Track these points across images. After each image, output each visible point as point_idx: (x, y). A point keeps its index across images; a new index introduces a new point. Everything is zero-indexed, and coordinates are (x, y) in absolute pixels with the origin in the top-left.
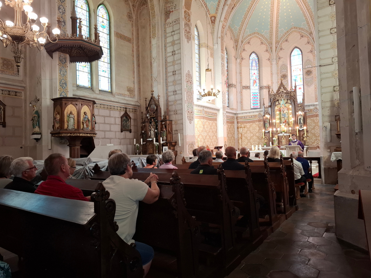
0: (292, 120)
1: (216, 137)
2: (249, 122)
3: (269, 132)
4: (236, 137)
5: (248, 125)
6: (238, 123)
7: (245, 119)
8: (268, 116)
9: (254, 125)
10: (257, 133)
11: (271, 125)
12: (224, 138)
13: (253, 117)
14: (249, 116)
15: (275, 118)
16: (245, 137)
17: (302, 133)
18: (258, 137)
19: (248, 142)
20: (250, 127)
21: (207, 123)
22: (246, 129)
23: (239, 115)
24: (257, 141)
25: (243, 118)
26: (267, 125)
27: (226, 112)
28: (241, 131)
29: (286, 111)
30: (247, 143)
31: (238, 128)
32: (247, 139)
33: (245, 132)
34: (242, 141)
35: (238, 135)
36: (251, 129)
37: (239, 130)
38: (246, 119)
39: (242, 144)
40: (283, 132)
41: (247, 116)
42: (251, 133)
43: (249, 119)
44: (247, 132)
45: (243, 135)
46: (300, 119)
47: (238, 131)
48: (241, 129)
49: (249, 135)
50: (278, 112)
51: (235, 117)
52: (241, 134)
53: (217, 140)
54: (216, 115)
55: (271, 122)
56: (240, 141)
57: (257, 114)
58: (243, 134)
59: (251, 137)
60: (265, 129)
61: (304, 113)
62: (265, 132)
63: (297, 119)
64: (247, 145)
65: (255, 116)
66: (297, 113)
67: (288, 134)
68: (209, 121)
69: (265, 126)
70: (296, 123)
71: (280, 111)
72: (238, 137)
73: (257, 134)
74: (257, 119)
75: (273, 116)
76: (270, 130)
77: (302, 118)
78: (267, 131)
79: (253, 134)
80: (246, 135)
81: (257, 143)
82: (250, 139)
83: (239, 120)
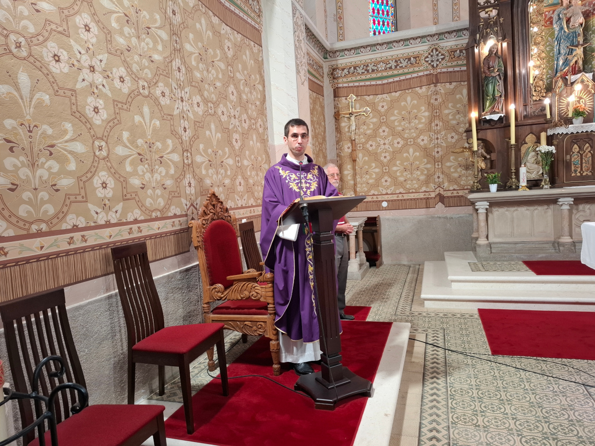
2: (385, 89)
3: (503, 119)
4: (330, 154)
5: (382, 100)
6: (336, 94)
7: (368, 76)
9: (409, 99)
10: (421, 132)
11: (515, 86)
13: (404, 64)
14: (386, 62)
16: (369, 153)
18: (427, 152)
19: (383, 174)
20: (391, 107)
22: (373, 120)
24: (422, 166)
25: (360, 71)
26: (496, 88)
28: (353, 128)
30: (378, 180)
31: (337, 116)
32: (377, 160)
33: (368, 132)
34: (354, 169)
35: (339, 149)
36: (395, 117)
37: (343, 124)
38: (374, 75)
39: (355, 185)
41: (376, 63)
42: (394, 133)
43: (385, 74)
44: (376, 130)
45: (359, 147)
47: (338, 129)
49: (385, 144)
51: (326, 70)
52: (352, 141)
56: (346, 172)
57: (422, 48)
58: (360, 139)
59: (395, 154)
60: (482, 109)
64: (377, 185)
65: (414, 59)
69: (479, 95)
72: (339, 155)
73: (424, 140)
74: (423, 70)
76: (511, 108)
79: (406, 140)
80: (371, 146)
81: (422, 178)
82: (393, 159)
83: (342, 83)
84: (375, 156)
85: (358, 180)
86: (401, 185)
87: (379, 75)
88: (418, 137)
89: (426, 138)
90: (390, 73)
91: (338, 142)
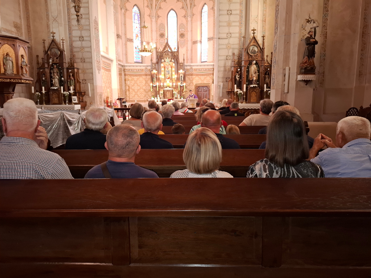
0: (175, 76)
1: (111, 88)
2: (136, 75)
3: (156, 86)
4: (124, 89)
5: (135, 78)
6: (125, 75)
7: (132, 72)
8: (155, 72)
9: (141, 78)
10: (143, 86)
11: (158, 80)
12: (118, 89)
13: (140, 71)
14: (136, 70)
15: (161, 74)
16: (133, 89)
17: (182, 88)
18: (145, 90)
19: (136, 94)
20: (137, 80)
21: (105, 74)
22: (133, 82)
23: (126, 68)
24: (144, 93)
25: (130, 71)
26: (155, 80)
27: (119, 64)
28: (129, 83)
29: (170, 69)
30: (134, 95)
31: (125, 80)
32: (134, 91)
33: (132, 85)
34: (129, 93)
35: (126, 88)
36: (138, 82)
37: (126, 82)
39: (129, 96)
40: (168, 86)
41: (134, 69)
42: (138, 85)
43: (136, 72)
44: (134, 84)
45: (130, 88)
46: (181, 76)
47: (125, 83)
48: (129, 81)
49: (136, 88)
50: (163, 69)
51: (123, 69)
52: (129, 86)
53: (112, 91)
54: (109, 65)
55: (157, 77)
56: (127, 93)
57: (144, 68)
58: (130, 86)
59: (138, 90)
60: (153, 83)
61: (184, 71)
62: (152, 86)
63: (179, 76)
64: (134, 97)
65: (142, 70)
66: (179, 71)
67: (172, 89)
68: (106, 72)
69: (152, 81)
70: (178, 79)
71: (165, 68)
72: (125, 89)
73: (144, 88)
74: (144, 73)
75: (159, 72)
76: (157, 84)
77: (183, 76)
78: (155, 85)
79: (140, 87)
80: (133, 88)
81: (144, 96)
82: (138, 91)
83: (127, 73)
84: (134, 90)
85: (130, 95)
86: (139, 97)
87: (135, 72)
88: (143, 87)
89: (145, 87)
90: (137, 72)
91: (125, 86)
